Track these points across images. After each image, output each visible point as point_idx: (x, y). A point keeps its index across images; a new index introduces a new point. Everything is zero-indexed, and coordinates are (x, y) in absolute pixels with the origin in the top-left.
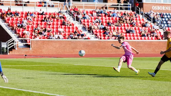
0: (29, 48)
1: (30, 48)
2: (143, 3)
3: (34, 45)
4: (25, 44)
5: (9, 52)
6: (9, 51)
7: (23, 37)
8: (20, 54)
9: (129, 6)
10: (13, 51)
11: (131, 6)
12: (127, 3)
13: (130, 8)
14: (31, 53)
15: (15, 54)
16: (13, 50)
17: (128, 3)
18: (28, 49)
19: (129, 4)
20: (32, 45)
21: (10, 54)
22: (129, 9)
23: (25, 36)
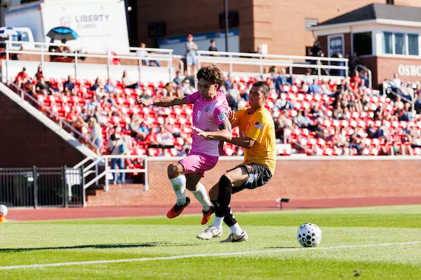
0: (141, 185)
1: (144, 183)
2: (376, 58)
3: (155, 176)
5: (87, 200)
6: (87, 195)
8: (118, 204)
9: (342, 64)
10: (98, 195)
11: (347, 64)
12: (337, 57)
13: (344, 70)
14: (147, 201)
15: (104, 205)
16: (97, 192)
17: (340, 56)
18: (139, 188)
19: (341, 58)
20: (150, 175)
21: (90, 205)
22: (342, 73)
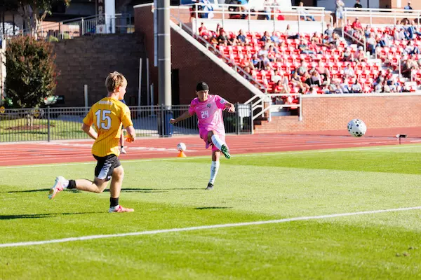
0: (297, 117)
1: (299, 116)
3: (308, 110)
4: (281, 106)
5: (254, 129)
6: (254, 124)
7: (276, 90)
8: (279, 132)
10: (262, 125)
14: (302, 129)
15: (268, 132)
16: (263, 122)
18: (295, 119)
20: (304, 108)
21: (257, 132)
23: (280, 88)
